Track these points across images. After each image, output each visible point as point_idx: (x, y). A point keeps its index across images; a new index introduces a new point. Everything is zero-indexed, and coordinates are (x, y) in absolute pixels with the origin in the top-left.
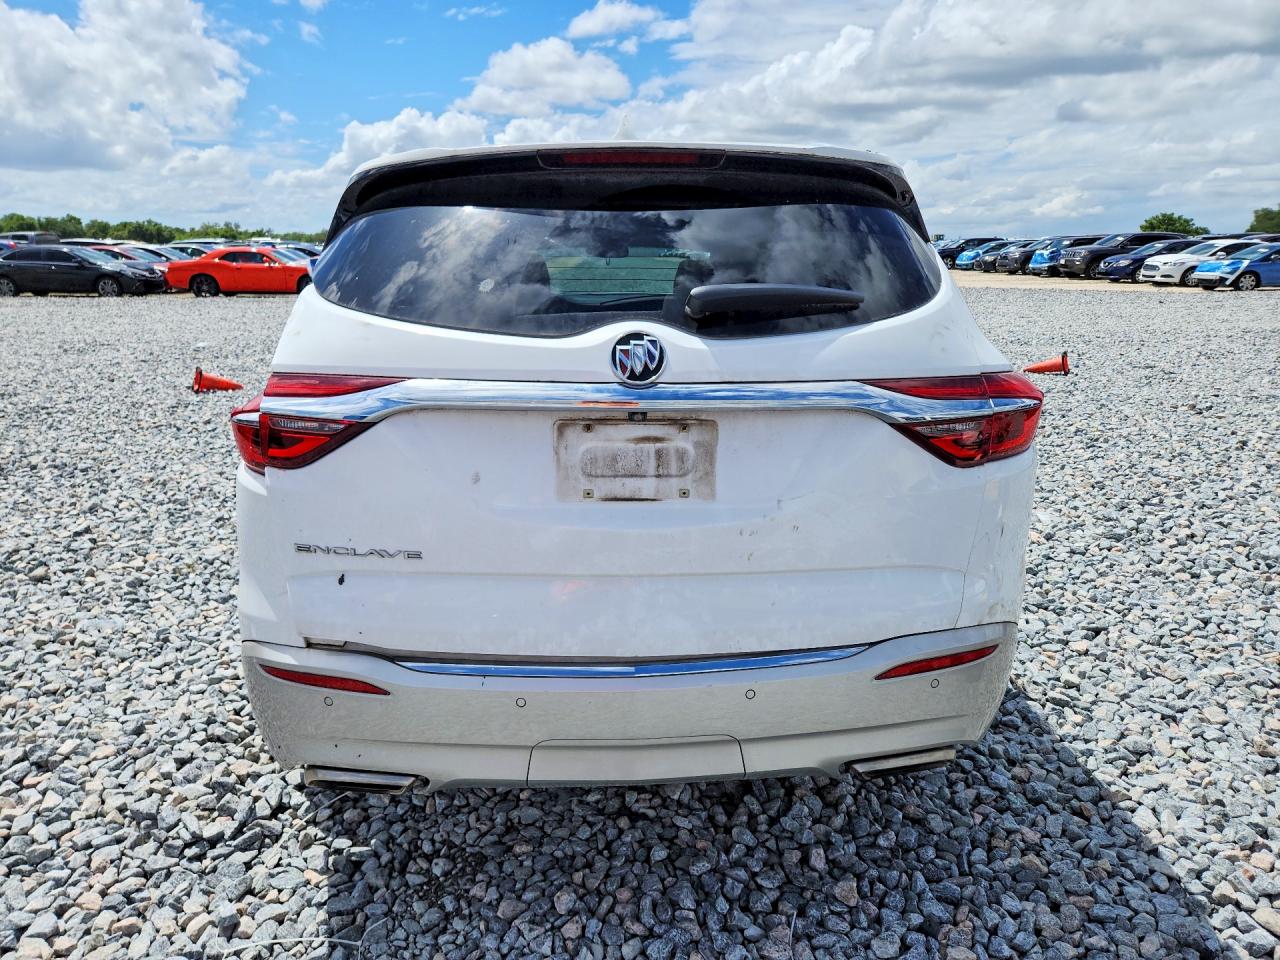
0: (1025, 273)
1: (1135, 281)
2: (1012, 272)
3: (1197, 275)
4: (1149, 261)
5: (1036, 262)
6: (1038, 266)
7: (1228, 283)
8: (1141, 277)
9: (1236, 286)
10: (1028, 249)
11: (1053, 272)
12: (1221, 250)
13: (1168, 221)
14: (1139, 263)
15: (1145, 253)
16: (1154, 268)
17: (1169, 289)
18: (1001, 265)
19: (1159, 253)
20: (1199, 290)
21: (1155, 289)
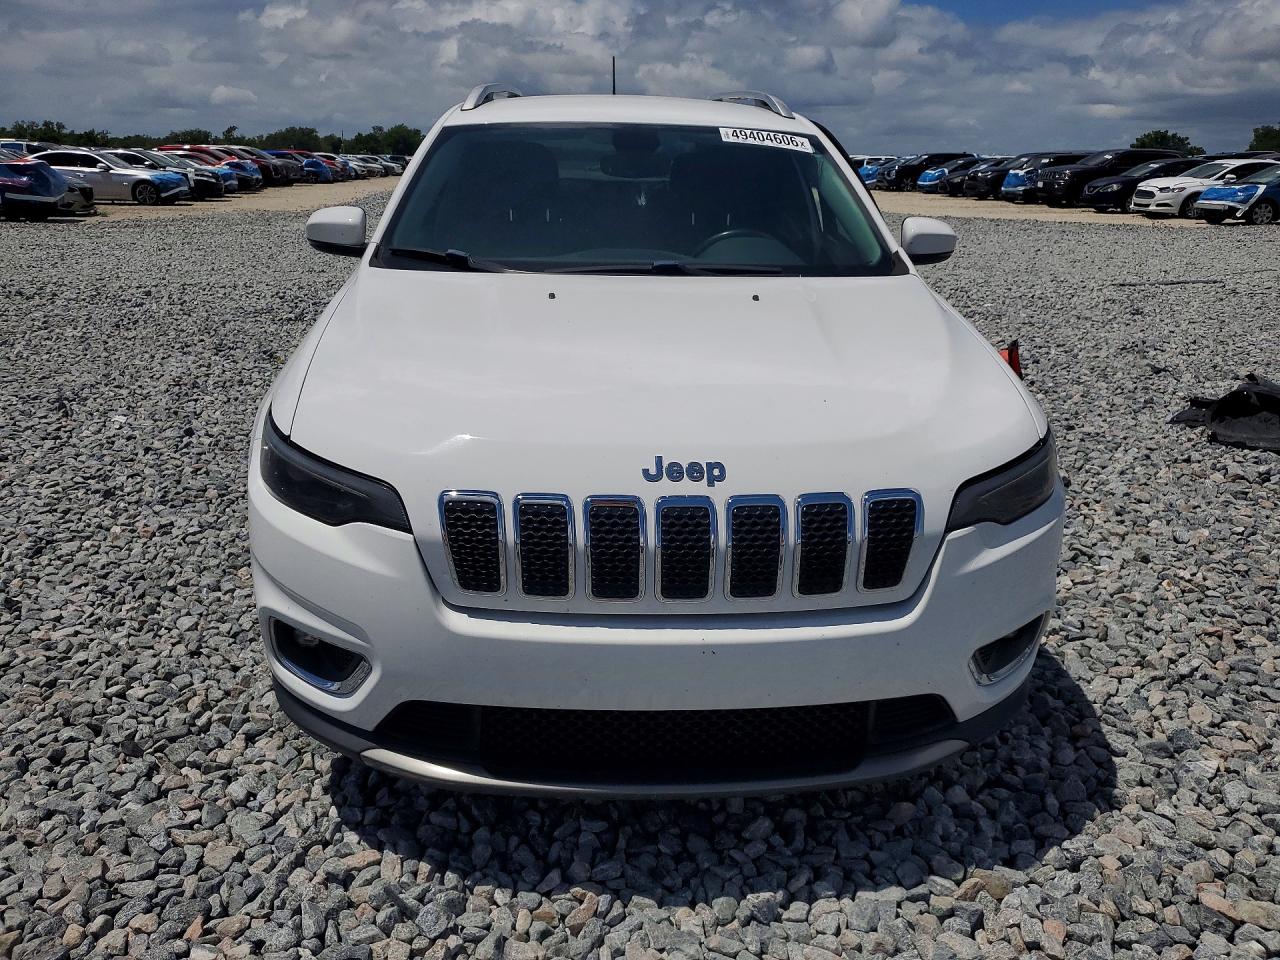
0: (997, 198)
1: (1125, 211)
2: (982, 197)
3: (1201, 203)
4: (1143, 186)
5: (1009, 185)
6: (1011, 189)
7: (1238, 214)
8: (1132, 206)
9: (1249, 219)
10: (1000, 167)
11: (1029, 198)
12: (1231, 172)
13: (1161, 139)
14: (1130, 187)
15: (1136, 175)
16: (1151, 195)
17: (1166, 222)
18: (970, 188)
19: (1154, 174)
20: (1203, 223)
21: (1148, 222)
